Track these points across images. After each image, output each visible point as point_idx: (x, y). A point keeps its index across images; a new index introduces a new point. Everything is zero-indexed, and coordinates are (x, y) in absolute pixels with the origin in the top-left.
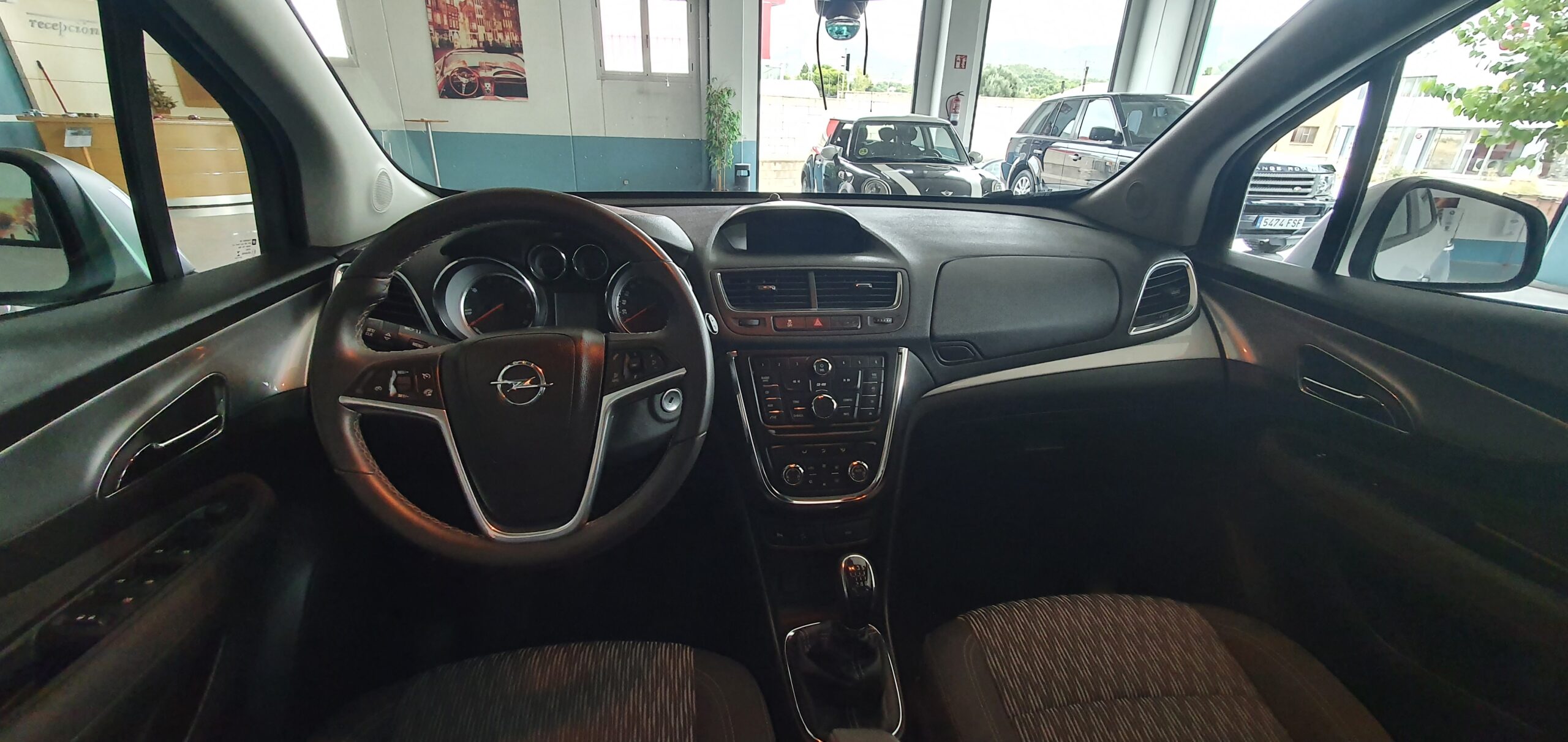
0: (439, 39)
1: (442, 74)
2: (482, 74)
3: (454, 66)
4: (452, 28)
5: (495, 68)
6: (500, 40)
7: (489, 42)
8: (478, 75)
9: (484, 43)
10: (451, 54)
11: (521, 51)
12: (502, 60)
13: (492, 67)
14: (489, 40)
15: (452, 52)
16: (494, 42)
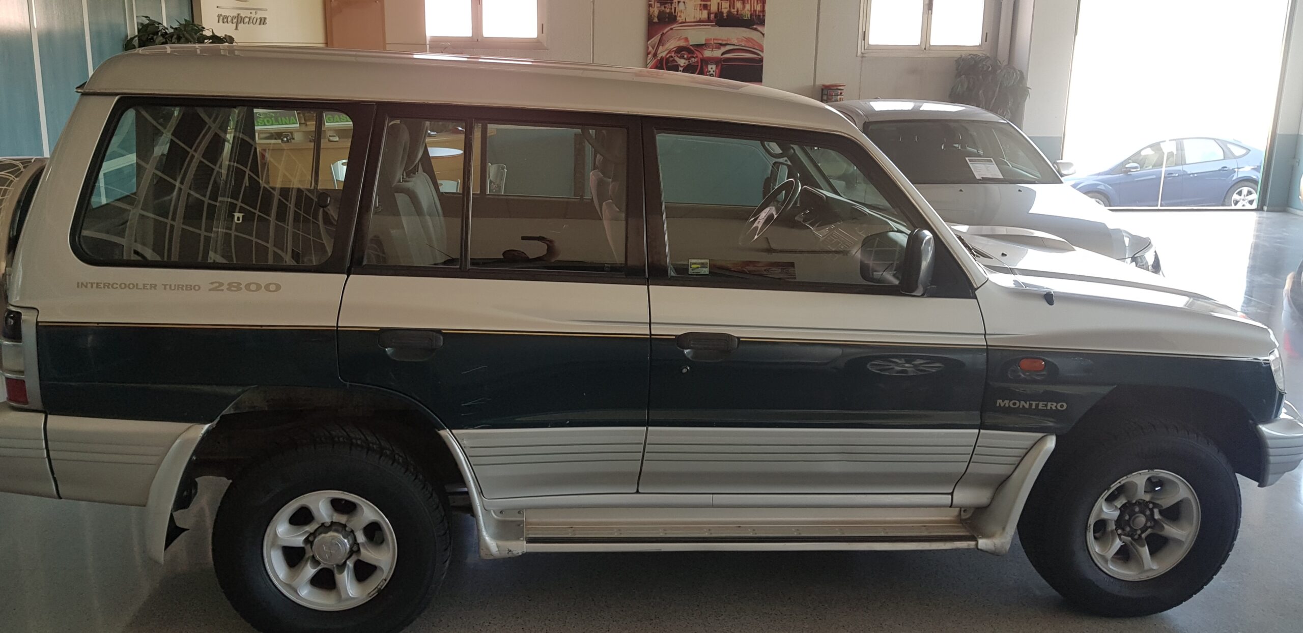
0: (660, 12)
1: (655, 55)
2: (708, 53)
3: (672, 44)
5: (725, 45)
6: (737, 11)
7: (722, 13)
8: (702, 55)
9: (716, 15)
10: (671, 29)
11: (762, 22)
12: (735, 35)
13: (721, 45)
14: (723, 10)
15: (672, 27)
16: (729, 12)
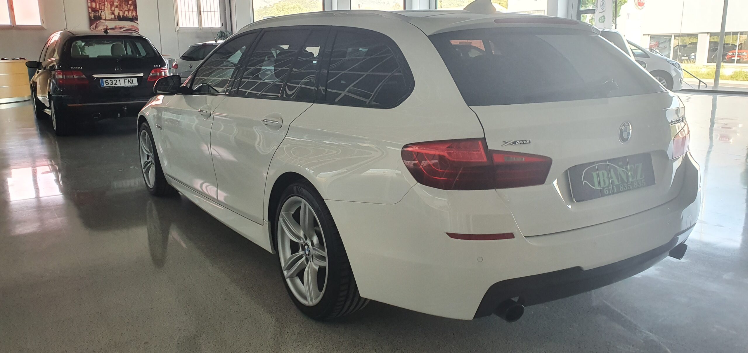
0: (94, 16)
3: (101, 28)
4: (101, 10)
5: (123, 28)
6: (126, 15)
7: (120, 16)
9: (118, 16)
11: (137, 20)
12: (127, 24)
13: (121, 28)
14: (121, 15)
15: (100, 21)
16: (123, 16)
